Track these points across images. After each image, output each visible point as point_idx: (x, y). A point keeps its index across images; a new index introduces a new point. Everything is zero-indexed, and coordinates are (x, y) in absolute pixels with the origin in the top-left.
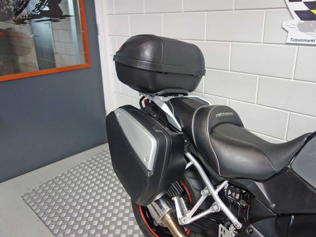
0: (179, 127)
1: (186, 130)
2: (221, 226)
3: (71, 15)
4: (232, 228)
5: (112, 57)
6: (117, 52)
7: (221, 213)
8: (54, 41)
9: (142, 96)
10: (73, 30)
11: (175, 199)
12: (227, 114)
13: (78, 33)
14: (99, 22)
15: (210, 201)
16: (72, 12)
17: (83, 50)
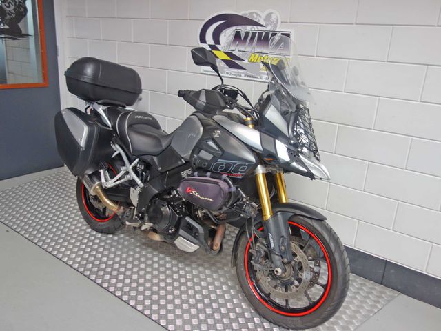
0: (110, 124)
1: (114, 127)
2: (132, 188)
3: (30, 34)
4: (138, 189)
5: (64, 73)
6: (68, 69)
7: (134, 180)
8: (7, 59)
9: (88, 105)
10: (31, 50)
11: (102, 171)
12: (146, 118)
13: (37, 52)
14: (58, 43)
15: (127, 173)
16: (31, 31)
17: (41, 70)
